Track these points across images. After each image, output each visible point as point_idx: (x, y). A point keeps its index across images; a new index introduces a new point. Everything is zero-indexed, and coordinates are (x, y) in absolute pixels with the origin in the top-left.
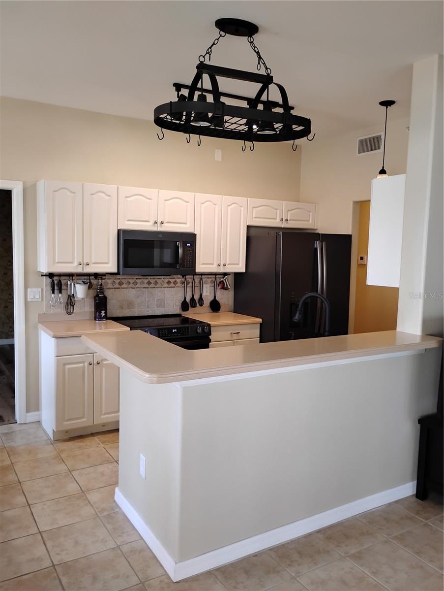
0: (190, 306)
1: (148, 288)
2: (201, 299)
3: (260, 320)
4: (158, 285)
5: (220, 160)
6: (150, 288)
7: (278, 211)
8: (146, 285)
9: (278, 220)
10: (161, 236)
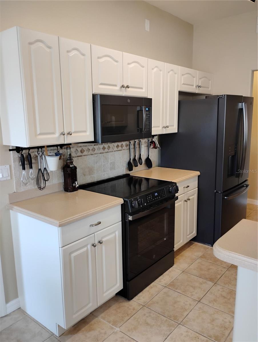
1: (103, 153)
2: (140, 158)
3: (198, 173)
4: (110, 149)
5: (149, 31)
6: (105, 152)
7: (195, 79)
8: (102, 151)
9: (194, 87)
10: (129, 101)
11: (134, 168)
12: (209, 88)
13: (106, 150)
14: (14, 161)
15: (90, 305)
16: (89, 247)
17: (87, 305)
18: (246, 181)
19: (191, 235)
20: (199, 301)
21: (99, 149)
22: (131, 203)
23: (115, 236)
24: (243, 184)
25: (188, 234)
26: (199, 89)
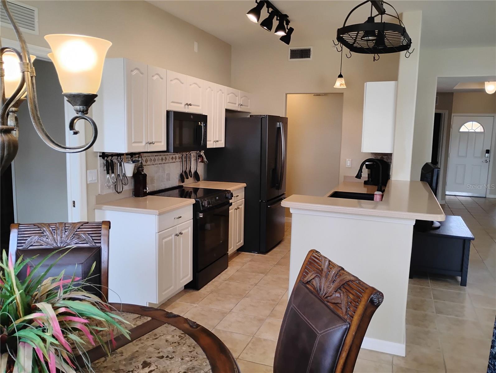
0: (185, 177)
1: (161, 164)
2: (190, 171)
3: (244, 185)
4: (167, 161)
5: (197, 52)
6: (163, 163)
7: (237, 98)
8: (160, 162)
9: (237, 105)
10: (192, 117)
11: (186, 180)
12: (248, 106)
13: (164, 161)
14: (100, 167)
15: (172, 287)
16: (173, 236)
17: (170, 287)
18: (283, 194)
19: (239, 243)
20: (256, 285)
21: (159, 159)
22: (202, 203)
23: (189, 231)
24: (282, 197)
25: (237, 242)
26: (241, 107)
